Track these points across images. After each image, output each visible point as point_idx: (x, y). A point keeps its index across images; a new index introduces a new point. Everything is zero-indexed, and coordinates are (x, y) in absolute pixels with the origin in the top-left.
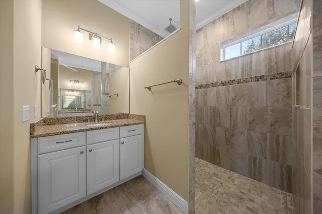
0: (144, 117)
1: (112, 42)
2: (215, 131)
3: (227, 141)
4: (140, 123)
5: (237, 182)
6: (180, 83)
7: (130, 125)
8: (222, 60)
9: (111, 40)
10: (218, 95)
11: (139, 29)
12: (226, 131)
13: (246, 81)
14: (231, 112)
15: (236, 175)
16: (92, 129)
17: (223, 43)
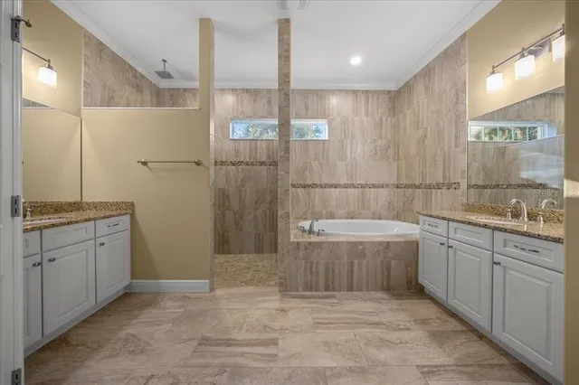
0: (132, 204)
1: (49, 67)
2: (224, 216)
3: (237, 224)
4: (127, 214)
5: (246, 260)
6: (198, 164)
7: (112, 216)
8: (231, 137)
9: (49, 61)
10: (227, 174)
11: (101, 51)
12: (235, 214)
13: (252, 164)
14: (240, 194)
15: (245, 255)
16: (53, 225)
17: (232, 119)
